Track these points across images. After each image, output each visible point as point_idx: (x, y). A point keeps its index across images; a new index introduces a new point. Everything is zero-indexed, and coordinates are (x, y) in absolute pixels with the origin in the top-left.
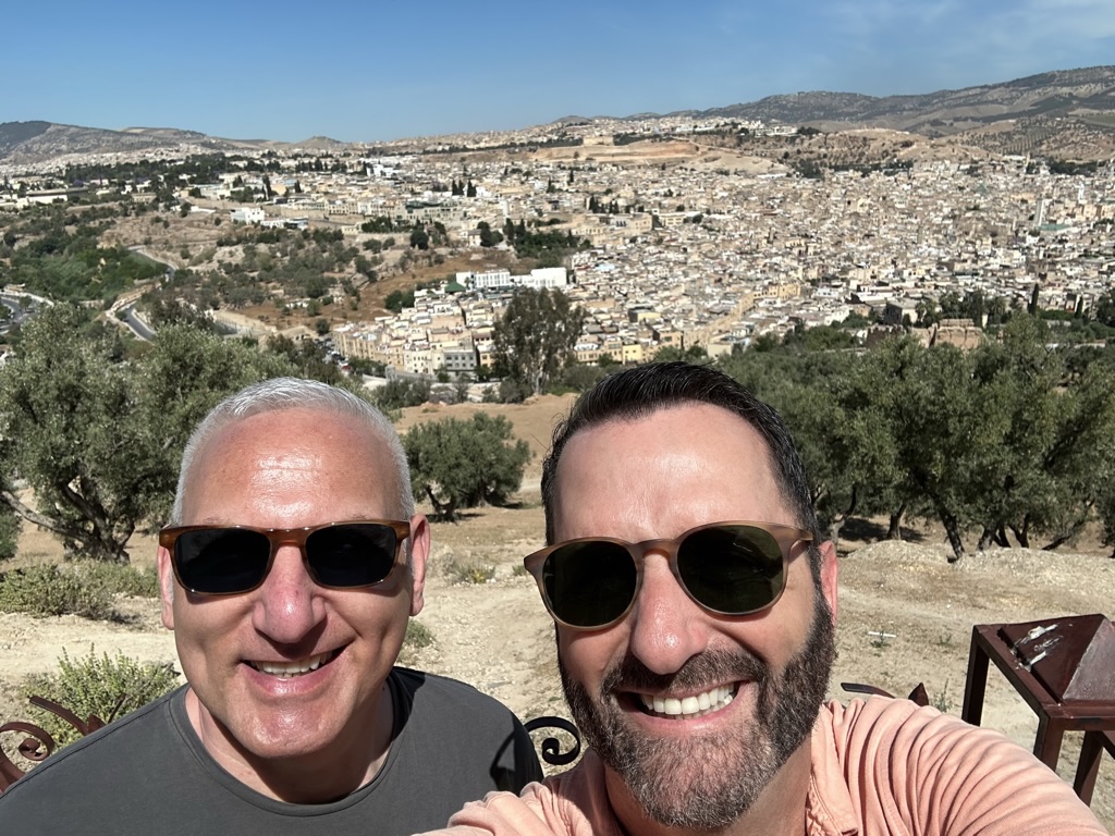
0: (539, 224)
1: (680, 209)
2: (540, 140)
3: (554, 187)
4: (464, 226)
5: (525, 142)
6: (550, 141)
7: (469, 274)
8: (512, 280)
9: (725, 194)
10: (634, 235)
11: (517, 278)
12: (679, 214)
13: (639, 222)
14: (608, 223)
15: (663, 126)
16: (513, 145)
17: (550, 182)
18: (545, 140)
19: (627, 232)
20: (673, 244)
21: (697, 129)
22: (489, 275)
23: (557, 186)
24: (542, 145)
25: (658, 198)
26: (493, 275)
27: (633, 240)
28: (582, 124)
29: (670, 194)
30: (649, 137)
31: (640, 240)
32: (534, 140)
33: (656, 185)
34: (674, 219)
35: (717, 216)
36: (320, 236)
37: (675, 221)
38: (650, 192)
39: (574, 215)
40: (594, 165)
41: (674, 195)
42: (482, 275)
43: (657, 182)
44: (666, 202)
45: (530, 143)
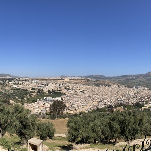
0: (58, 90)
3: (60, 85)
4: (46, 90)
7: (46, 97)
9: (86, 88)
12: (79, 90)
13: (73, 91)
14: (68, 91)
15: (77, 78)
16: (54, 79)
20: (78, 95)
21: (81, 79)
22: (49, 98)
24: (59, 79)
29: (78, 87)
31: (73, 94)
33: (75, 86)
35: (84, 91)
36: (24, 90)
39: (63, 89)
40: (66, 83)
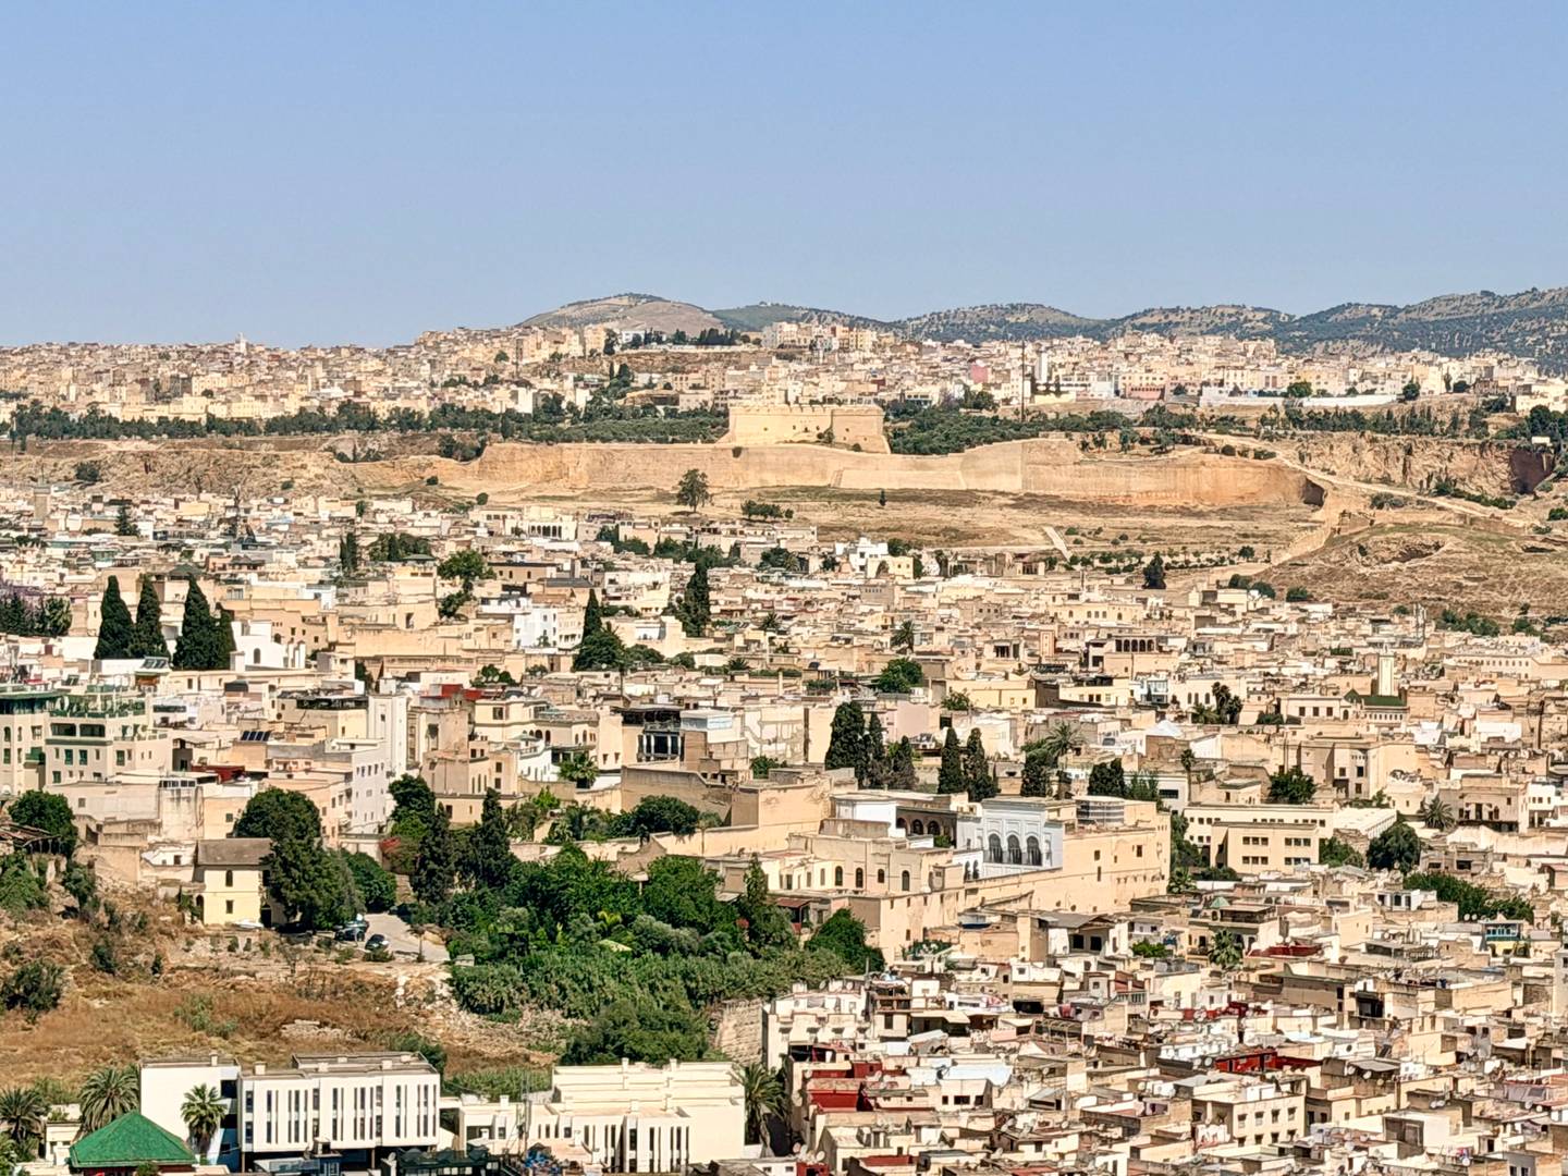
0: (580, 824)
1: (1289, 788)
2: (498, 401)
3: (612, 641)
4: (176, 820)
5: (423, 407)
6: (551, 407)
7: (212, 1077)
8: (450, 1121)
9: (1511, 729)
10: (1085, 910)
11: (474, 1110)
12: (1288, 813)
13: (1105, 842)
14: (946, 841)
15: (1137, 377)
16: (355, 417)
17: (594, 613)
18: (525, 405)
19: (1046, 894)
20: (1301, 969)
21: (1309, 403)
22: (327, 1085)
23: (629, 634)
24: (509, 425)
25: (1168, 728)
26: (349, 1085)
27: (1087, 938)
28: (707, 339)
29: (1226, 710)
30: (1067, 425)
31: (1120, 939)
32: (468, 399)
33: (1144, 661)
34: (1277, 837)
35: (1483, 838)
37: (1277, 851)
38: (1118, 694)
39: (767, 792)
40: (793, 538)
41: (1248, 717)
42: (283, 1086)
43: (1143, 646)
44: (1209, 747)
45: (449, 415)
